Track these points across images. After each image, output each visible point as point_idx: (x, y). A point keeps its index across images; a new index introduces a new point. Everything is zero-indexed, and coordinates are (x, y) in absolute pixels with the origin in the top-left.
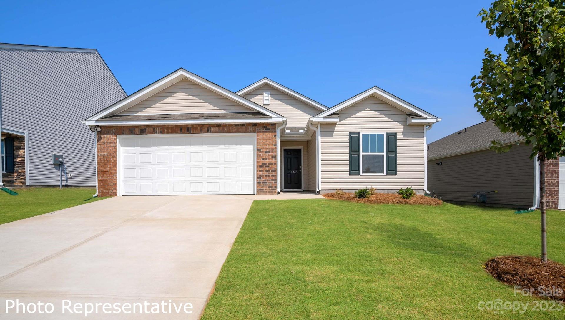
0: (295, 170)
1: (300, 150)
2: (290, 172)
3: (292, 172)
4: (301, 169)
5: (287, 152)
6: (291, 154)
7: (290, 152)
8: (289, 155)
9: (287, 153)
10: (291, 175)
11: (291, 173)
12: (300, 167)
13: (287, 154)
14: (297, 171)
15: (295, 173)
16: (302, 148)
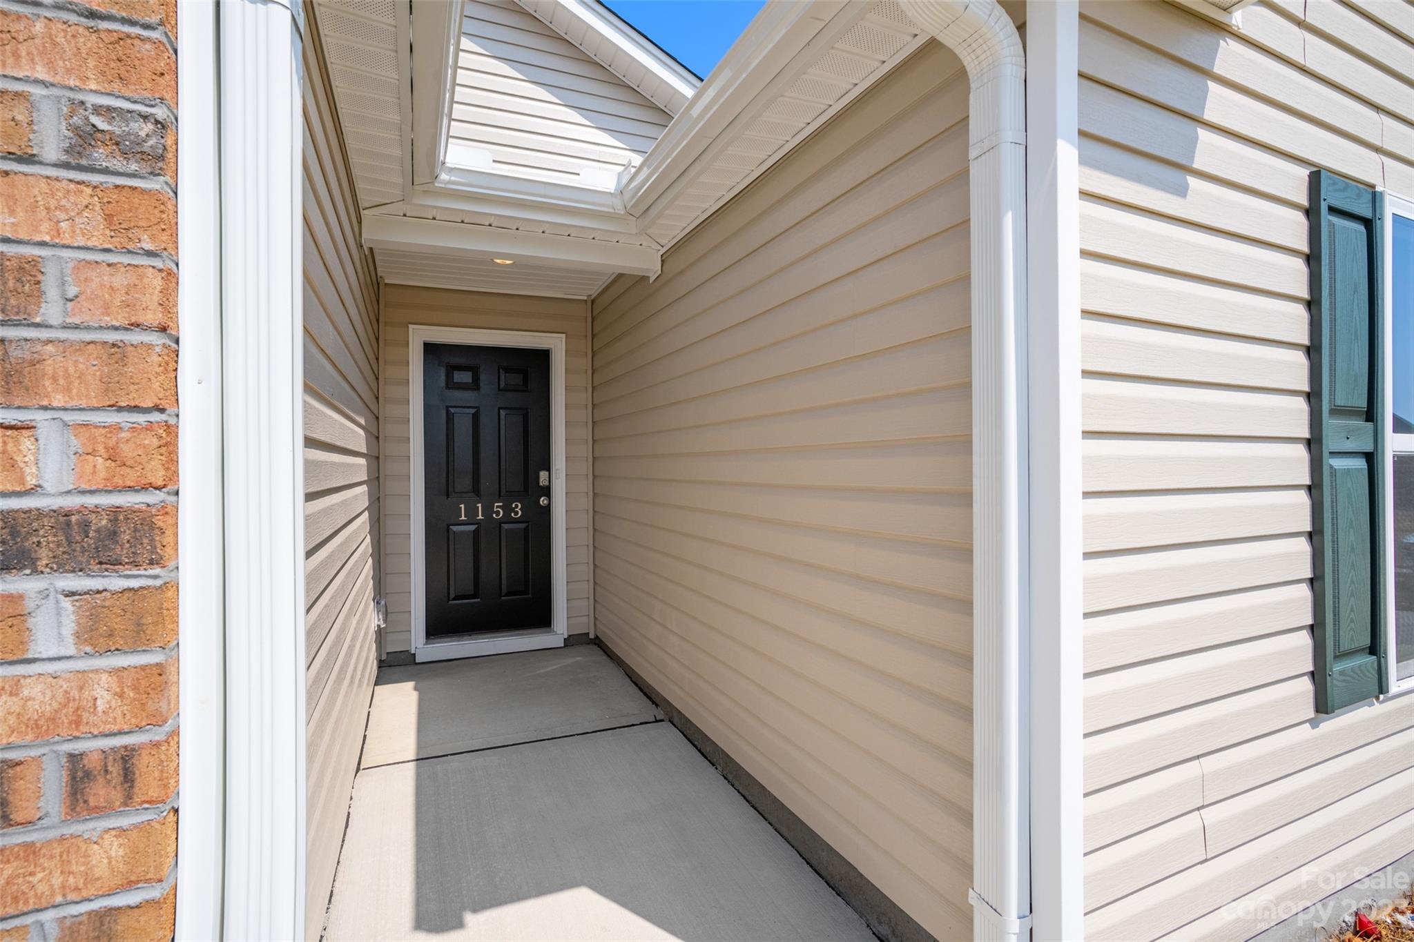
0: (507, 497)
1: (543, 357)
2: (472, 512)
3: (488, 511)
4: (547, 491)
5: (451, 369)
6: (475, 385)
7: (474, 370)
8: (462, 387)
9: (449, 377)
10: (476, 534)
11: (478, 523)
12: (543, 475)
13: (450, 385)
14: (518, 507)
15: (507, 519)
16: (556, 344)
